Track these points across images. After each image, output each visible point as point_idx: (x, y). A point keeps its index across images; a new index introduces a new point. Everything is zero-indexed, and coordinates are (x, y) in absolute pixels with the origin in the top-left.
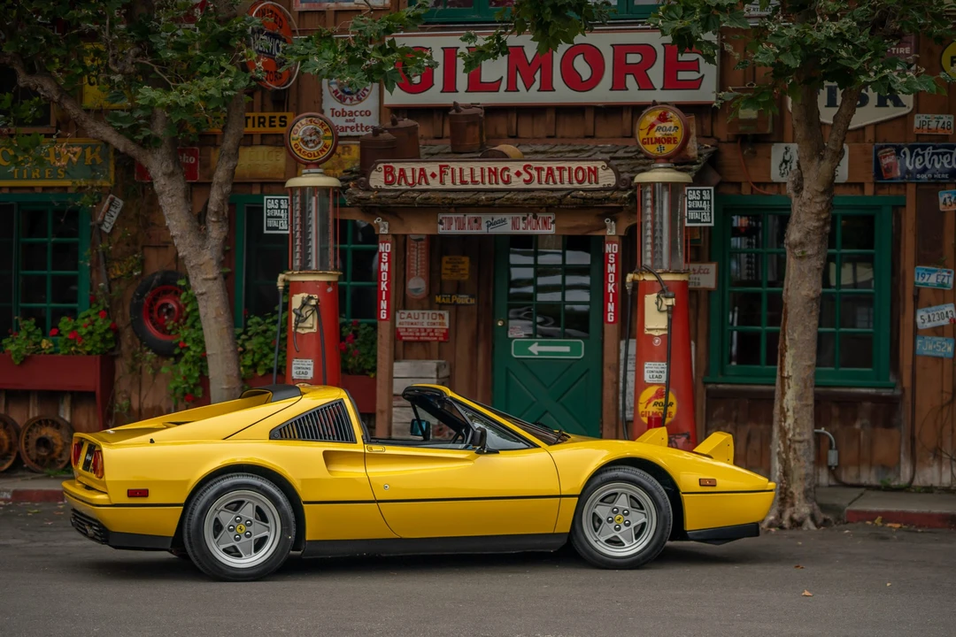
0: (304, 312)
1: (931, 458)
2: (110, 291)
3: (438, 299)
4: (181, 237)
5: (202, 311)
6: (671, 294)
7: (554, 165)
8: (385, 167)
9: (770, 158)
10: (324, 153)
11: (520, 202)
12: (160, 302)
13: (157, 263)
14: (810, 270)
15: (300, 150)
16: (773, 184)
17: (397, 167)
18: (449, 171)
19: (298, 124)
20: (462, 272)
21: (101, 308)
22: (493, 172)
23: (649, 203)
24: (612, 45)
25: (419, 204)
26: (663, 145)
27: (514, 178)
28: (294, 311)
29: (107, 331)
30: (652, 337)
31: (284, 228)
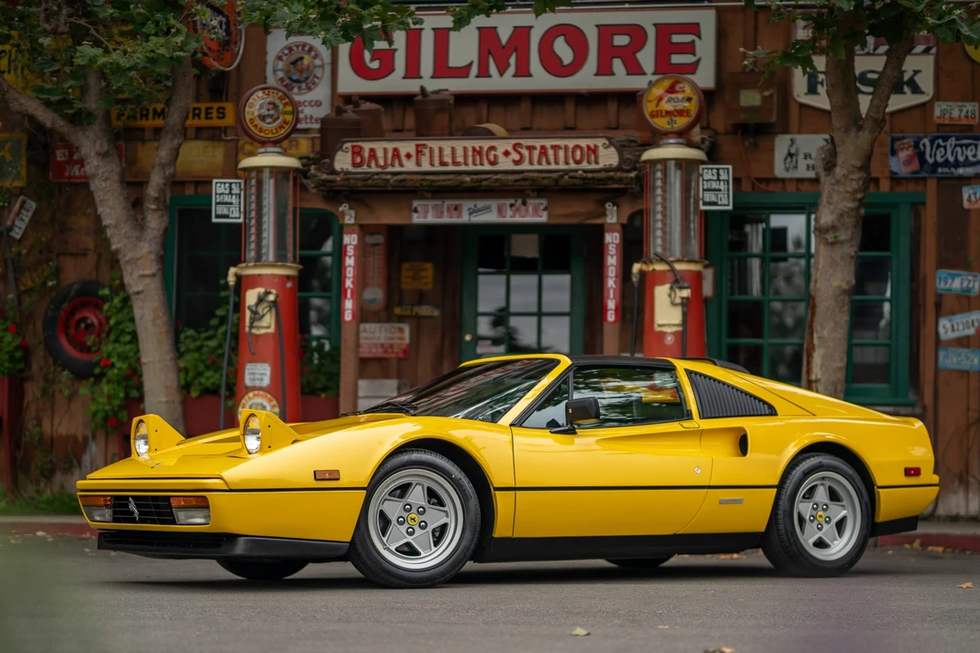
0: (260, 310)
1: (956, 484)
2: (20, 303)
3: (397, 311)
4: (116, 227)
5: (137, 313)
6: (686, 285)
7: (548, 143)
8: (353, 147)
9: (772, 150)
10: (283, 131)
11: (511, 183)
12: (78, 316)
13: (74, 272)
14: (842, 258)
15: (256, 126)
16: (776, 180)
17: (367, 146)
18: (427, 151)
19: (254, 96)
20: (425, 280)
21: (9, 323)
22: (477, 152)
23: (659, 183)
24: (597, 26)
25: (393, 186)
26: (674, 119)
27: (502, 158)
28: (249, 308)
29: (17, 348)
30: (663, 334)
31: (236, 217)
